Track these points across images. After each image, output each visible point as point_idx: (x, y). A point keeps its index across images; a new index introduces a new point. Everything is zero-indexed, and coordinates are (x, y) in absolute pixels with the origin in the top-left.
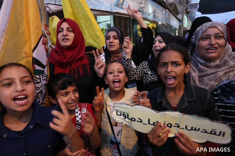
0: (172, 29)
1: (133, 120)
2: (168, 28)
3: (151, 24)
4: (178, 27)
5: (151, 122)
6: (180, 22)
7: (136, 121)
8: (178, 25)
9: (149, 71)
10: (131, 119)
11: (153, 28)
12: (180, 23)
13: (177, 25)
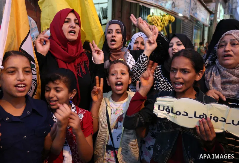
0: (199, 25)
1: (178, 113)
2: (193, 23)
3: (167, 16)
4: (207, 23)
5: (197, 115)
6: (212, 15)
7: (181, 114)
8: (208, 19)
9: (161, 77)
10: (176, 113)
11: (170, 21)
12: (212, 17)
13: (206, 20)
